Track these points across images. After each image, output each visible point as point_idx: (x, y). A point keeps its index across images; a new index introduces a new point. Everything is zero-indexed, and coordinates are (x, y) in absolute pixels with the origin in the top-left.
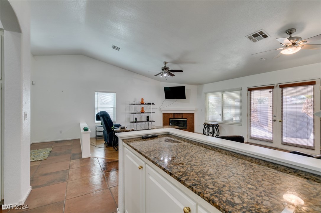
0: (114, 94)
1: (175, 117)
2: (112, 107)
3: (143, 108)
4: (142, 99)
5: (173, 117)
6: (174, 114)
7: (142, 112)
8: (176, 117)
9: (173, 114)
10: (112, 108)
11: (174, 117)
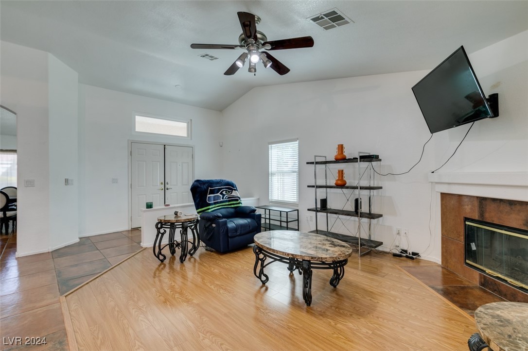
0: (296, 144)
1: (488, 217)
2: (294, 172)
3: (341, 173)
4: (341, 148)
5: (476, 217)
6: (482, 200)
7: (341, 185)
8: (491, 215)
9: (476, 203)
10: (295, 174)
11: (482, 214)
